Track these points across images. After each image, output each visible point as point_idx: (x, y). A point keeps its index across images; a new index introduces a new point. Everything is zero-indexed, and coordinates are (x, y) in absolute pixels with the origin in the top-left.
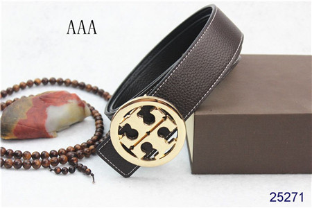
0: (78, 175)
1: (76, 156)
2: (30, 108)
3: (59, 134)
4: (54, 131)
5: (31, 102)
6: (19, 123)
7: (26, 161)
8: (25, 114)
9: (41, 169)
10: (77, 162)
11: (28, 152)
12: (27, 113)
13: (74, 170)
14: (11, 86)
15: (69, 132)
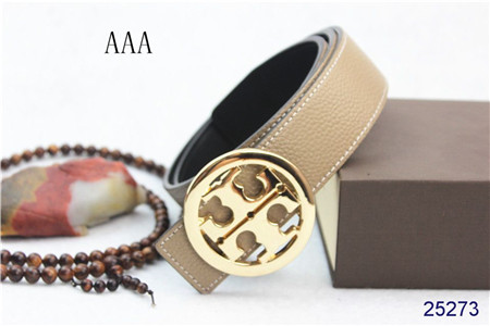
0: (122, 294)
1: (120, 263)
2: (41, 183)
5: (44, 175)
6: (23, 209)
7: (31, 269)
8: (33, 194)
9: (58, 284)
10: (122, 273)
11: (36, 254)
12: (36, 192)
13: (117, 286)
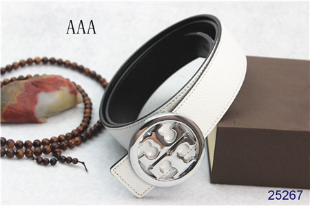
1: (60, 147)
2: (20, 92)
3: (48, 120)
4: (43, 117)
5: (23, 86)
6: (9, 107)
7: (10, 150)
8: (15, 99)
9: (25, 159)
11: (11, 140)
12: (18, 98)
14: (11, 63)
15: (59, 118)
